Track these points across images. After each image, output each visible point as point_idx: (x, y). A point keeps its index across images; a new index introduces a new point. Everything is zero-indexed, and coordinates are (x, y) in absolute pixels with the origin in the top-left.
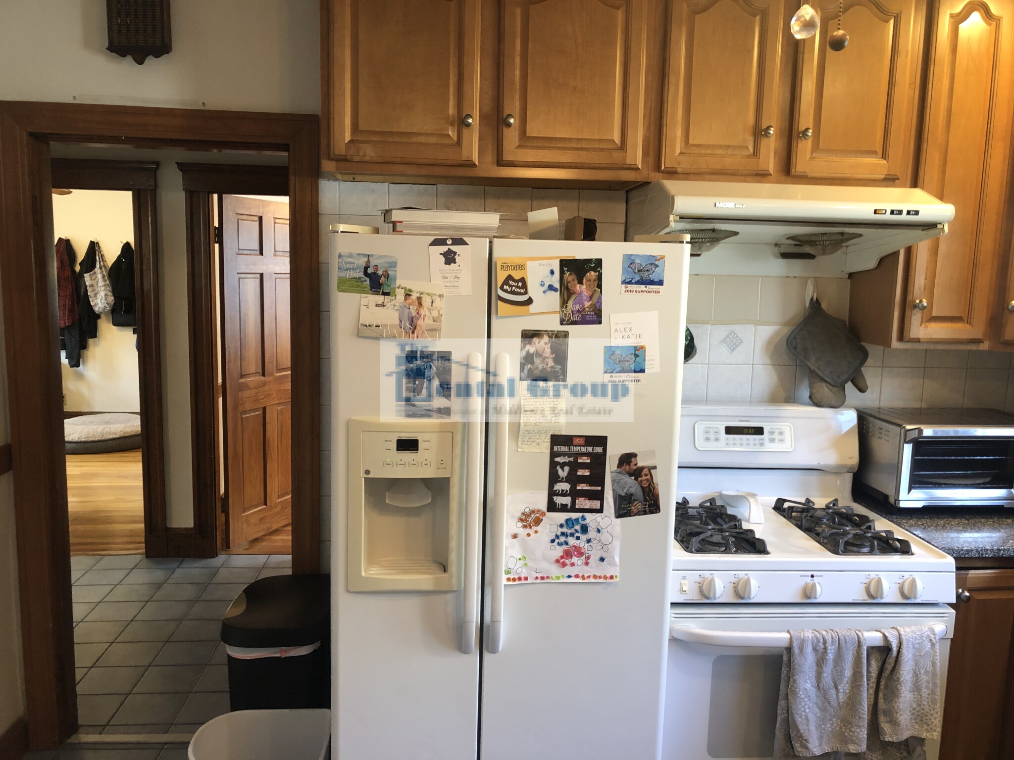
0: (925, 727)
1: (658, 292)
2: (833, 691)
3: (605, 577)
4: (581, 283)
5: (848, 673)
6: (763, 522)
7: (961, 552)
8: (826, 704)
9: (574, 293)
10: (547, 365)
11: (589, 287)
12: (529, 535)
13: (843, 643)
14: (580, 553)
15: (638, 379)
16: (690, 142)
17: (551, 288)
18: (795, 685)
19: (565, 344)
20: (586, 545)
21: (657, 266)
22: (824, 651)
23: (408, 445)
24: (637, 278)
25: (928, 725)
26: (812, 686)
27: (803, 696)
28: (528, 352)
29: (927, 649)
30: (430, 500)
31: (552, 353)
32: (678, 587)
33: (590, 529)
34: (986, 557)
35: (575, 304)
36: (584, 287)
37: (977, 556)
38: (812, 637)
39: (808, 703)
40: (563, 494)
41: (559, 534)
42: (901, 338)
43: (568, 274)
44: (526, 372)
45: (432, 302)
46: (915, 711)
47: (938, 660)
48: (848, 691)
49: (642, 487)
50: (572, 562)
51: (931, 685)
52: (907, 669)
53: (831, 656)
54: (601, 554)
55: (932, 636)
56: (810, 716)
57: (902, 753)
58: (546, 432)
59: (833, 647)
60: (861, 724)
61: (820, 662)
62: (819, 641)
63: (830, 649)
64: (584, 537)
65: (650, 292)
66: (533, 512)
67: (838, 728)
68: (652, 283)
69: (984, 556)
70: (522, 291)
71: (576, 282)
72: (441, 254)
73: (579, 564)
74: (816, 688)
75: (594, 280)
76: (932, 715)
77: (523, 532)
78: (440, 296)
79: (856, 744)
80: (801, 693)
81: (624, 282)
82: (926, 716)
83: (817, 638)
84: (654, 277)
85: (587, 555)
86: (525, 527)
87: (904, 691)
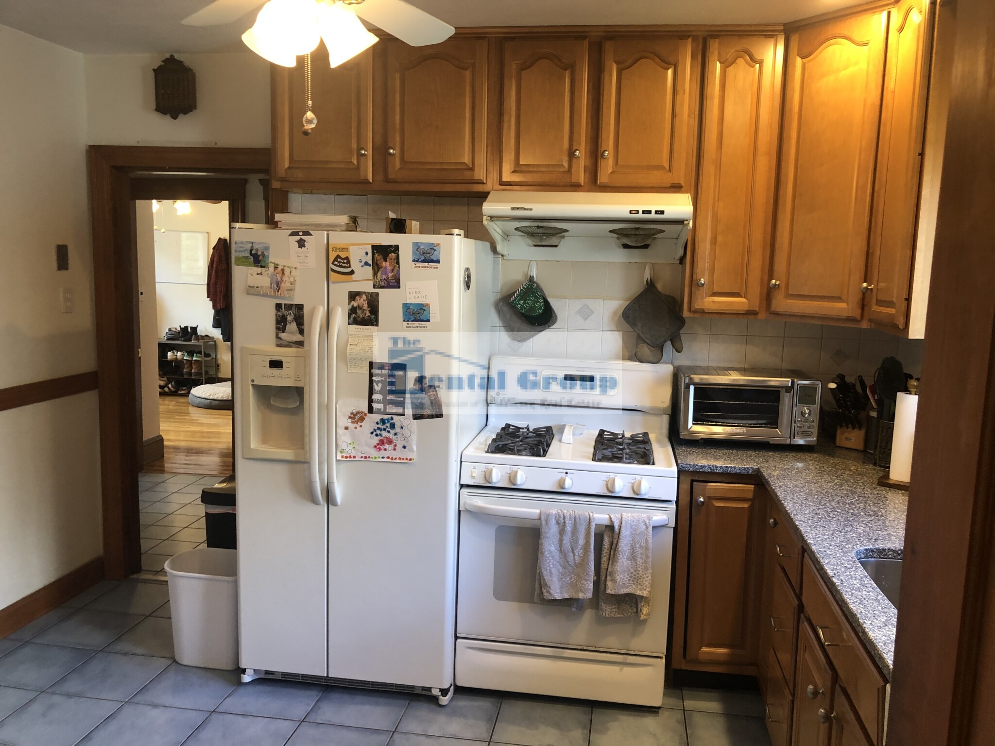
0: (639, 587)
1: (437, 268)
2: (571, 554)
3: (407, 459)
4: (385, 260)
5: (582, 542)
6: (572, 442)
7: (697, 467)
8: (566, 563)
9: (382, 267)
10: (366, 314)
11: (391, 264)
12: (356, 428)
13: (578, 519)
14: (390, 442)
15: (425, 326)
16: (521, 163)
17: (366, 264)
18: (542, 547)
19: (377, 301)
20: (394, 437)
21: (435, 250)
22: (564, 524)
23: (276, 364)
24: (422, 258)
25: (641, 586)
26: (556, 549)
27: (548, 555)
28: (353, 306)
29: (642, 530)
30: (298, 403)
31: (368, 307)
32: (470, 475)
33: (396, 426)
34: (717, 473)
35: (382, 274)
36: (388, 263)
37: (709, 471)
38: (556, 513)
39: (552, 561)
40: (378, 402)
41: (376, 428)
42: (690, 310)
43: (377, 254)
44: (352, 319)
45: (291, 272)
46: (632, 575)
47: (651, 539)
48: (582, 555)
49: (431, 400)
50: (385, 447)
51: (644, 556)
52: (625, 542)
53: (569, 528)
54: (404, 443)
55: (648, 521)
56: (554, 571)
57: (632, 610)
58: (366, 360)
59: (571, 522)
60: (587, 579)
61: (562, 532)
62: (560, 517)
63: (568, 523)
64: (392, 432)
65: (431, 267)
66: (358, 413)
67: (575, 582)
68: (432, 261)
69: (715, 471)
70: (347, 265)
71: (382, 260)
72: (296, 241)
73: (390, 450)
74: (559, 551)
75: (394, 259)
76: (644, 578)
77: (352, 426)
78: (295, 268)
79: (583, 592)
80: (546, 553)
81: (414, 261)
82: (640, 579)
83: (559, 514)
84: (434, 258)
85: (395, 444)
86: (352, 422)
87: (621, 558)
